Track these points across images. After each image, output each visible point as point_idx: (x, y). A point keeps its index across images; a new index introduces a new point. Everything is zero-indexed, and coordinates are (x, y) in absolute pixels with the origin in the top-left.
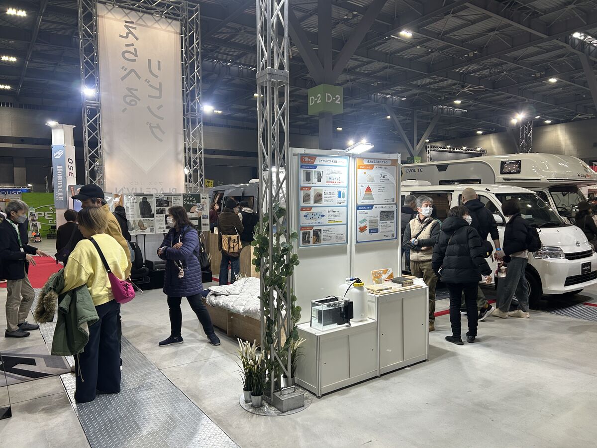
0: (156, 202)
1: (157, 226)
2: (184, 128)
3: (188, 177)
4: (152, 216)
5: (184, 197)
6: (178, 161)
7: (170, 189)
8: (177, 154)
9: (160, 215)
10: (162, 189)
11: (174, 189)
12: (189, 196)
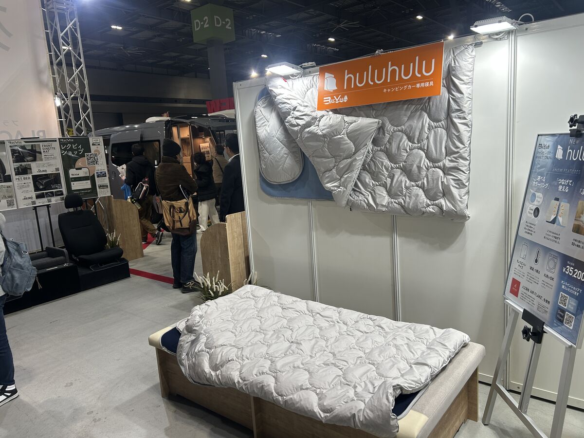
0: (13, 155)
1: (20, 195)
2: (46, 29)
3: (63, 112)
4: (8, 179)
5: (62, 143)
6: (42, 84)
7: (33, 132)
8: (39, 73)
9: (22, 176)
10: (19, 132)
11: (40, 131)
12: (70, 143)
